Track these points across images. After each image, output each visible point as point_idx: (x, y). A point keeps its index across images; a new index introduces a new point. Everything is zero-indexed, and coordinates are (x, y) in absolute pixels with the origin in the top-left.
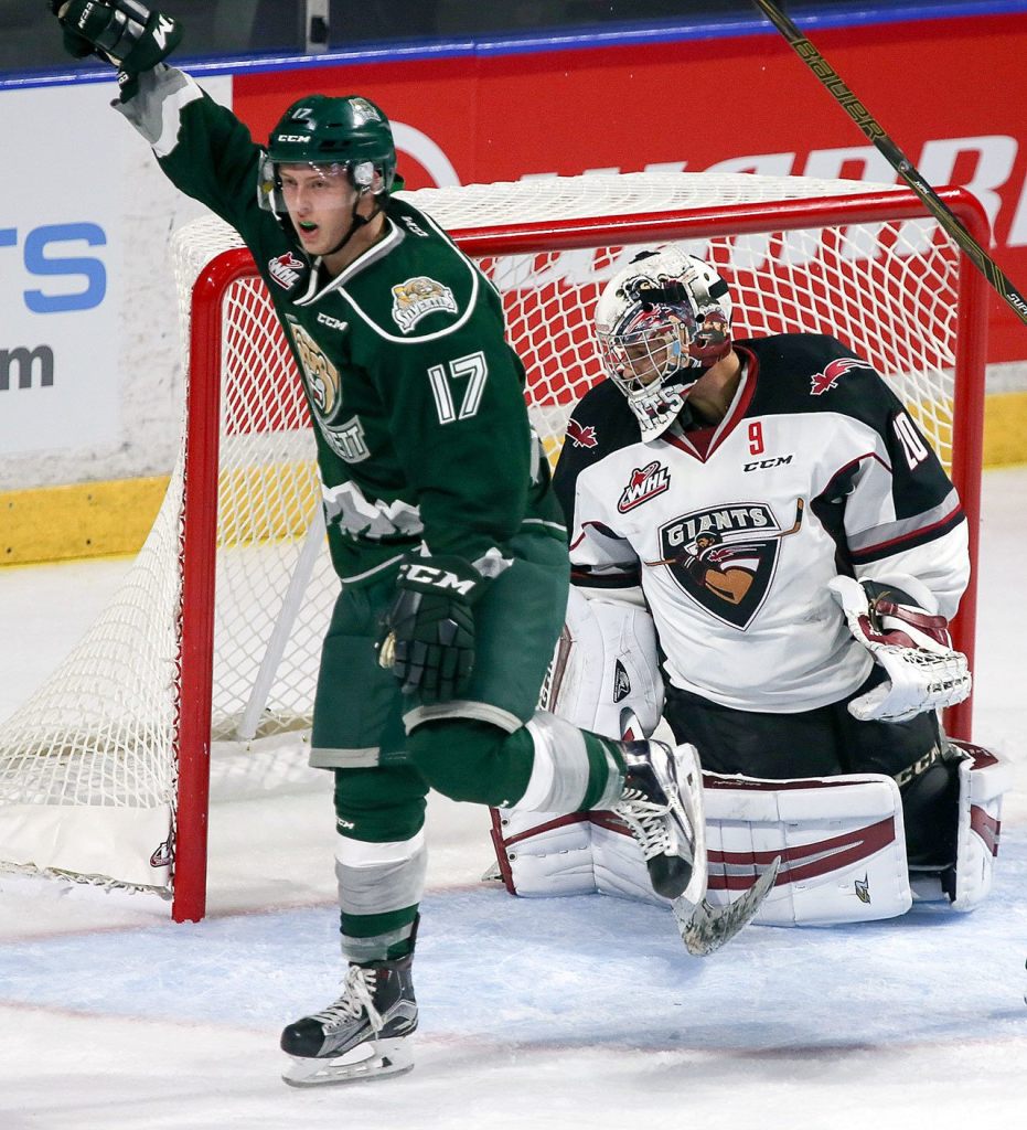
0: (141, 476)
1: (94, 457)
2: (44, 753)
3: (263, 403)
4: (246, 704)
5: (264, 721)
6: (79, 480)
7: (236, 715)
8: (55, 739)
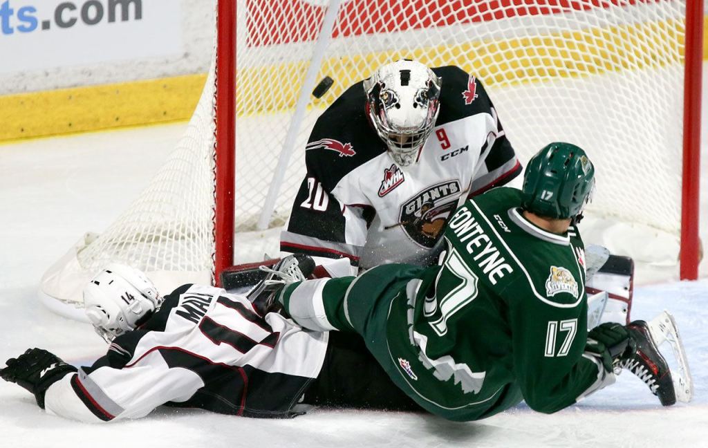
0: (195, 73)
1: (167, 62)
2: (142, 240)
3: (267, 26)
4: (262, 208)
5: (273, 219)
6: (158, 76)
7: (256, 215)
8: (149, 231)
